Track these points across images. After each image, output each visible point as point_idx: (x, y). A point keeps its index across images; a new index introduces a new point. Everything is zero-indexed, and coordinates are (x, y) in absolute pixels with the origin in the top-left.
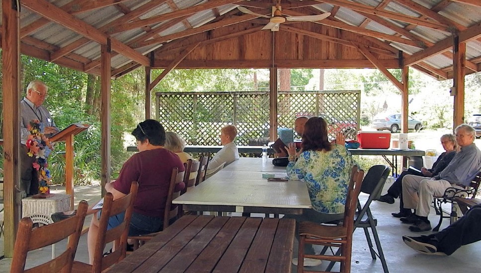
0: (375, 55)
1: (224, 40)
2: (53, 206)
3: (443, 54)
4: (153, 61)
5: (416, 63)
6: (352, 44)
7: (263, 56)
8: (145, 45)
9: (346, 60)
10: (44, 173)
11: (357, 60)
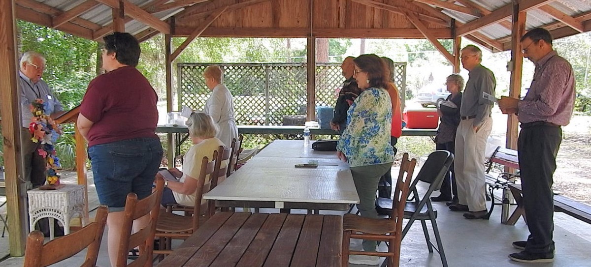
0: (425, 23)
1: (255, 4)
2: (65, 199)
3: (500, 23)
4: (173, 28)
5: (470, 33)
6: (399, 11)
7: (300, 23)
8: (164, 9)
9: (393, 28)
10: (51, 161)
11: (405, 28)
